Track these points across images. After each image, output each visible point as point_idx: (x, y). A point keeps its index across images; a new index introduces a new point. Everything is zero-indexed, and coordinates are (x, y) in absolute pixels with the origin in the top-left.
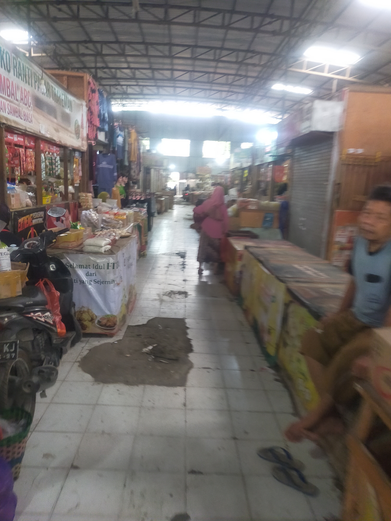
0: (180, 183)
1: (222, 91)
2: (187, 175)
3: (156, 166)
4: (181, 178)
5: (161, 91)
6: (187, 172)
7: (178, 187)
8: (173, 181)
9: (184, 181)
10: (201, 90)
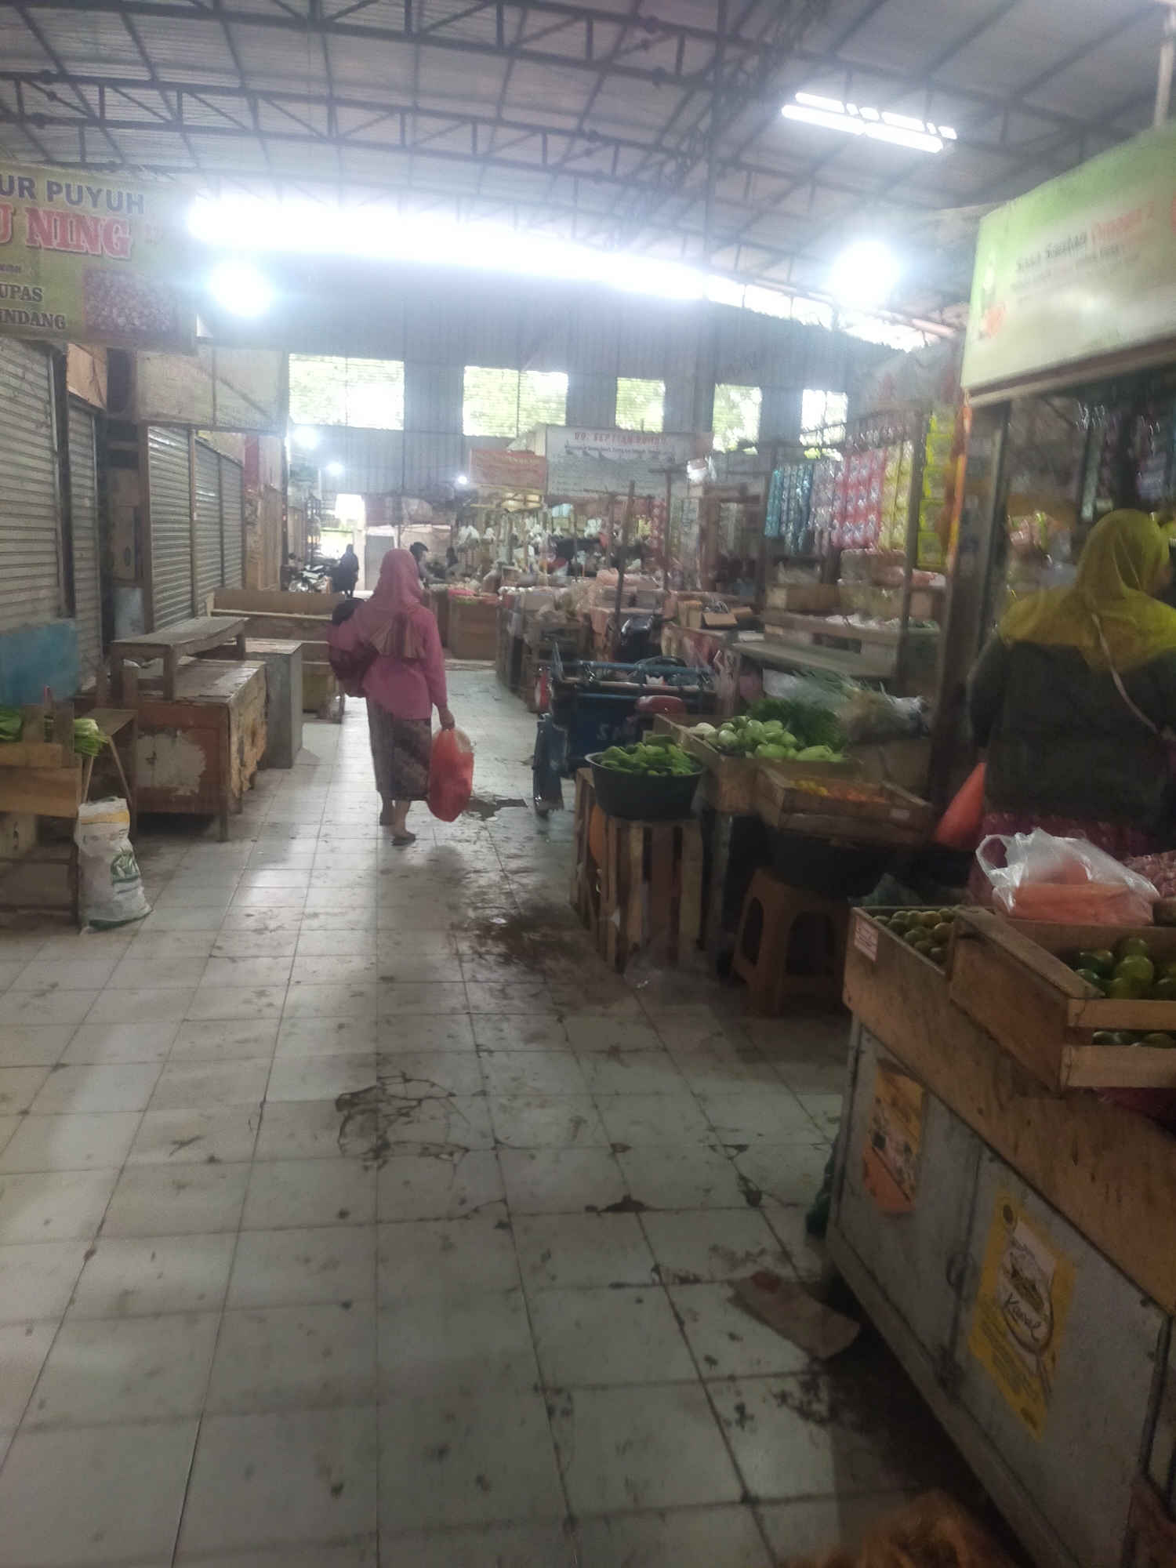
0: (368, 538)
1: (545, 131)
2: (398, 508)
3: (213, 427)
4: (375, 519)
5: (271, 118)
6: (399, 494)
7: (359, 552)
8: (342, 532)
9: (387, 531)
10: (449, 123)
